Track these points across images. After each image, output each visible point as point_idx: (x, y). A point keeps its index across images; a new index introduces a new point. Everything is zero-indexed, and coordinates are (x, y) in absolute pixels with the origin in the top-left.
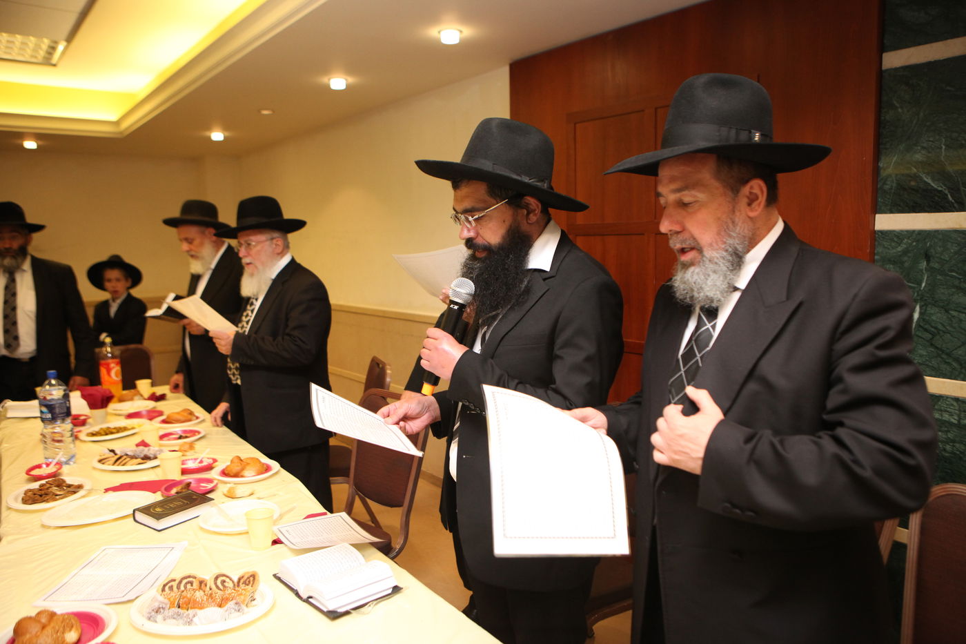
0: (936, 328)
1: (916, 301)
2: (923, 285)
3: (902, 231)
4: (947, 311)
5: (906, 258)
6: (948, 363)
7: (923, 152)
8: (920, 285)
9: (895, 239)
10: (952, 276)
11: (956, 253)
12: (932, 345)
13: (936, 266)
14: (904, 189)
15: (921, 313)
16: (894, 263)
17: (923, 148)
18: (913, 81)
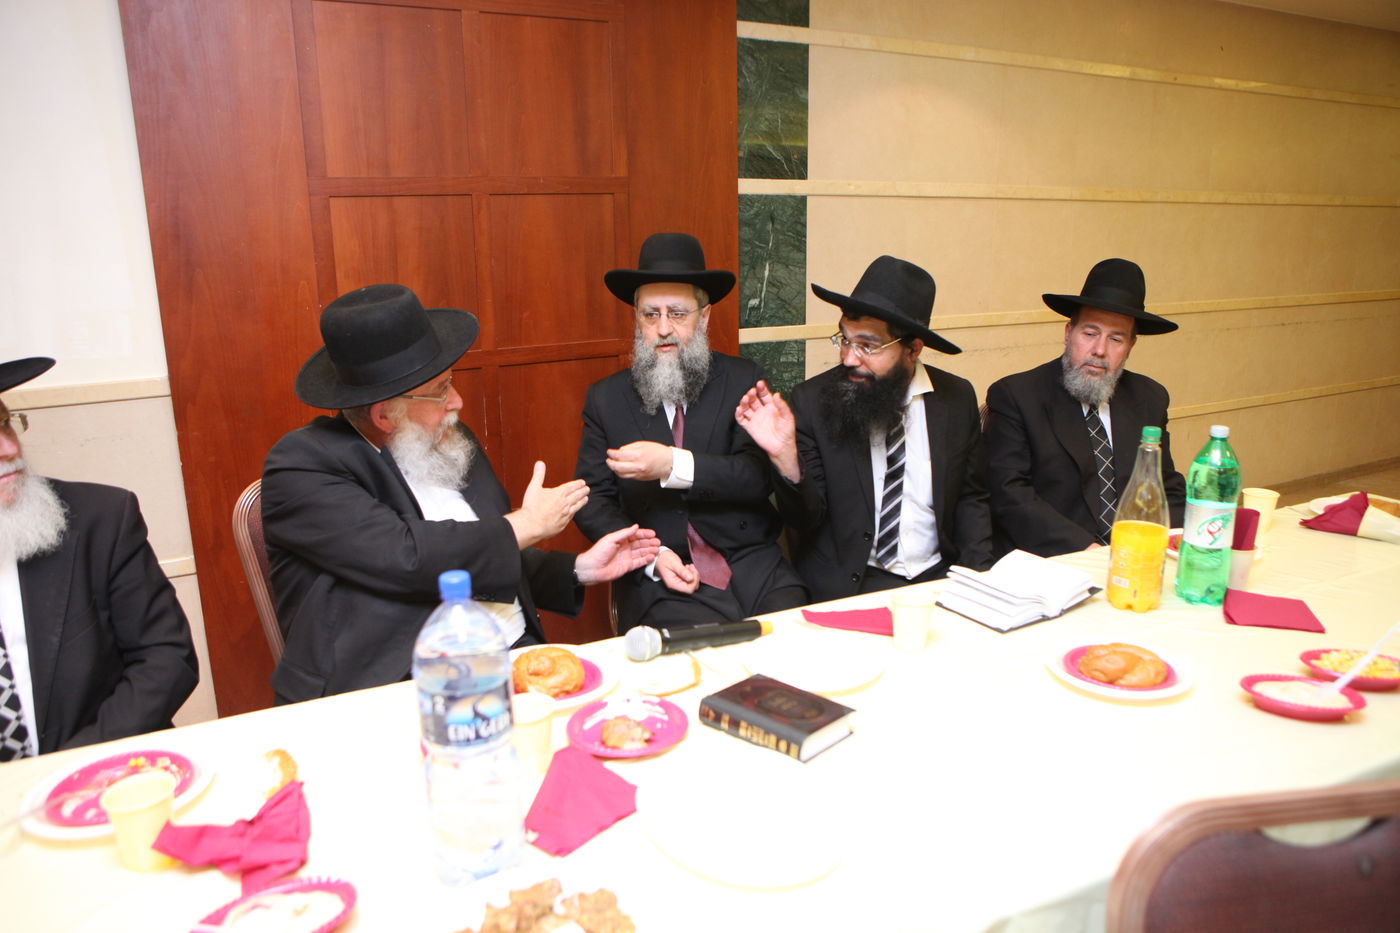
0: (781, 283)
1: (766, 260)
2: (770, 244)
3: (754, 195)
4: (787, 266)
5: (757, 221)
6: (790, 312)
7: (767, 123)
8: (768, 244)
11: (791, 215)
12: (778, 298)
13: (779, 227)
14: (755, 156)
15: (770, 271)
16: (749, 225)
17: (766, 119)
18: (757, 55)
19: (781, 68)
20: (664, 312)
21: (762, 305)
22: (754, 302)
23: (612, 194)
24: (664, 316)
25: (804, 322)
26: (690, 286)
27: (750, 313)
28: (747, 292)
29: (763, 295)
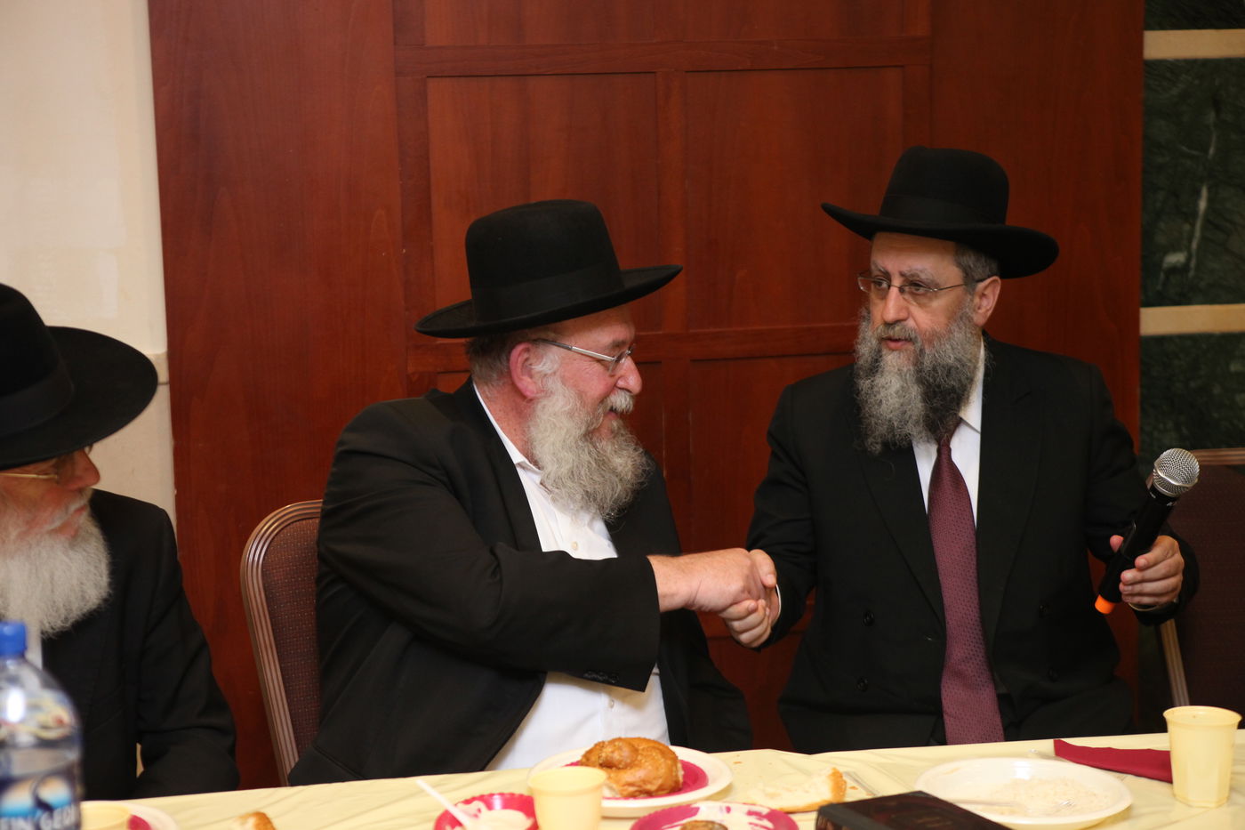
1: (1201, 181)
2: (1212, 151)
3: (1177, 61)
5: (1184, 108)
8: (1206, 151)
9: (1168, 75)
13: (1230, 118)
15: (1210, 201)
16: (1167, 117)
20: (897, 282)
21: (1193, 264)
22: (1175, 259)
23: (901, 67)
24: (894, 291)
26: (951, 244)
27: (1167, 278)
28: (1161, 239)
29: (1194, 245)
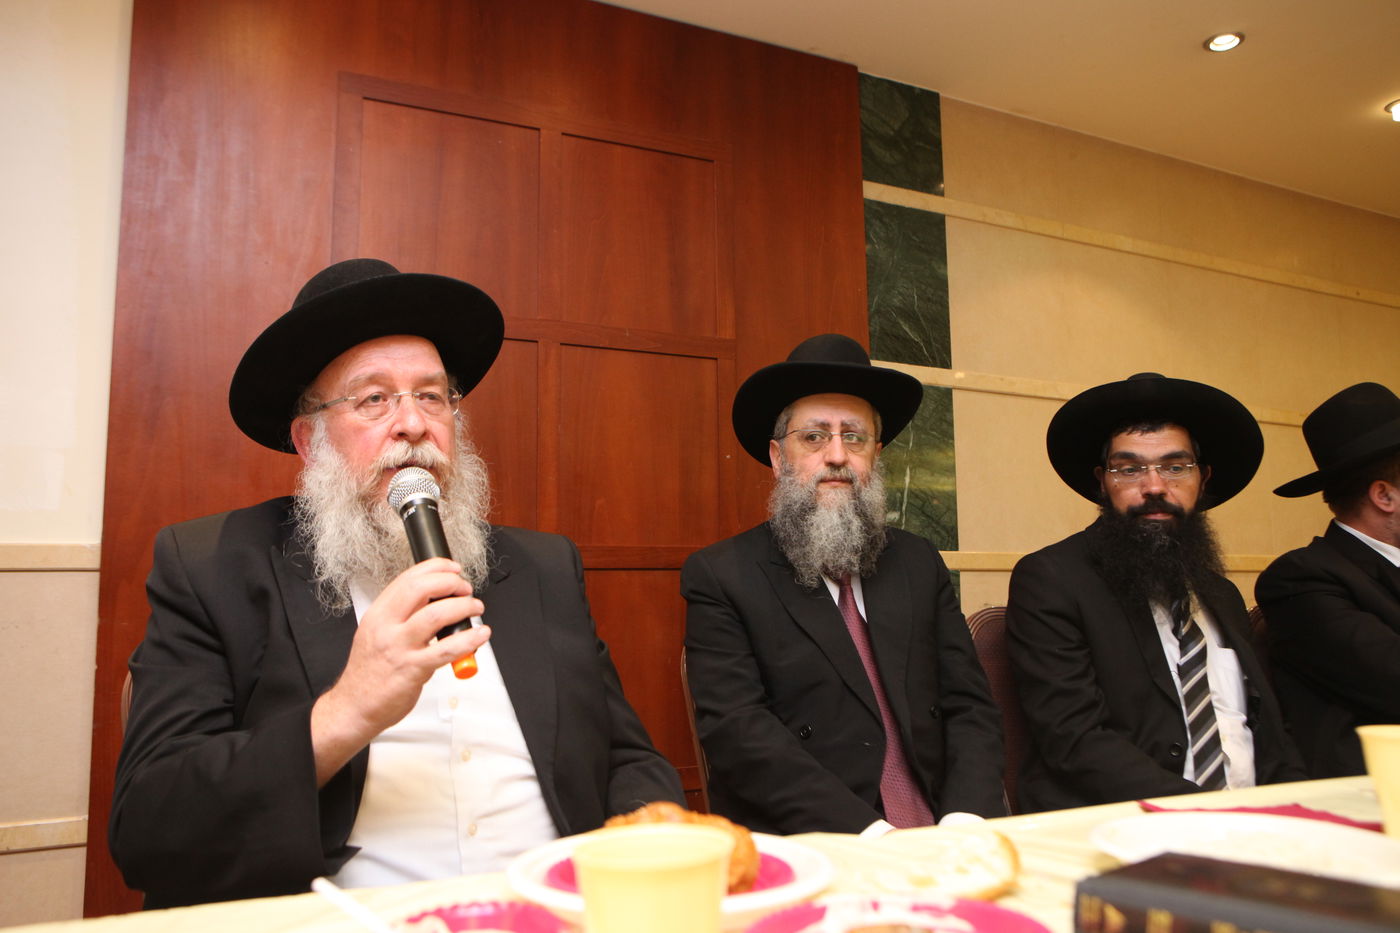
0: (925, 494)
1: (906, 463)
2: (911, 444)
4: (932, 472)
6: (938, 533)
7: (901, 298)
8: (908, 444)
10: (934, 436)
11: (934, 411)
12: (923, 513)
13: (919, 423)
14: (888, 335)
15: (911, 478)
17: (900, 294)
18: (886, 220)
19: (914, 238)
21: (904, 520)
23: (716, 359)
24: (837, 438)
25: (957, 549)
29: (904, 508)
